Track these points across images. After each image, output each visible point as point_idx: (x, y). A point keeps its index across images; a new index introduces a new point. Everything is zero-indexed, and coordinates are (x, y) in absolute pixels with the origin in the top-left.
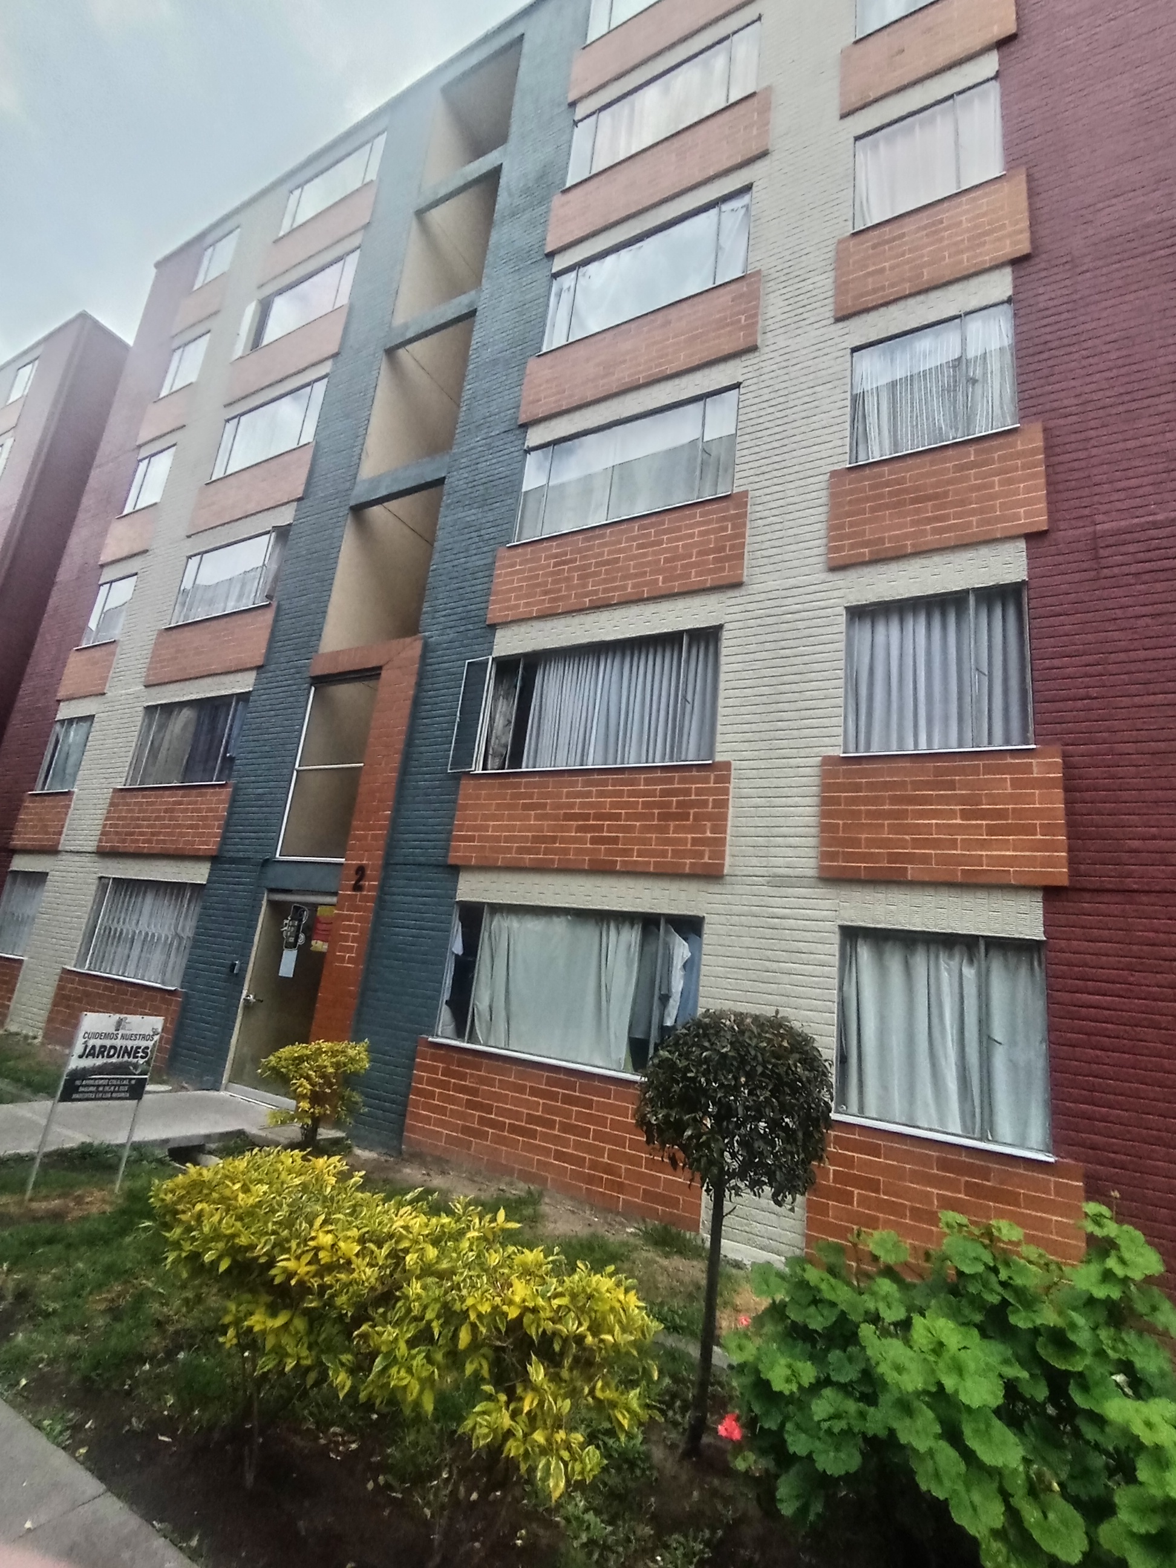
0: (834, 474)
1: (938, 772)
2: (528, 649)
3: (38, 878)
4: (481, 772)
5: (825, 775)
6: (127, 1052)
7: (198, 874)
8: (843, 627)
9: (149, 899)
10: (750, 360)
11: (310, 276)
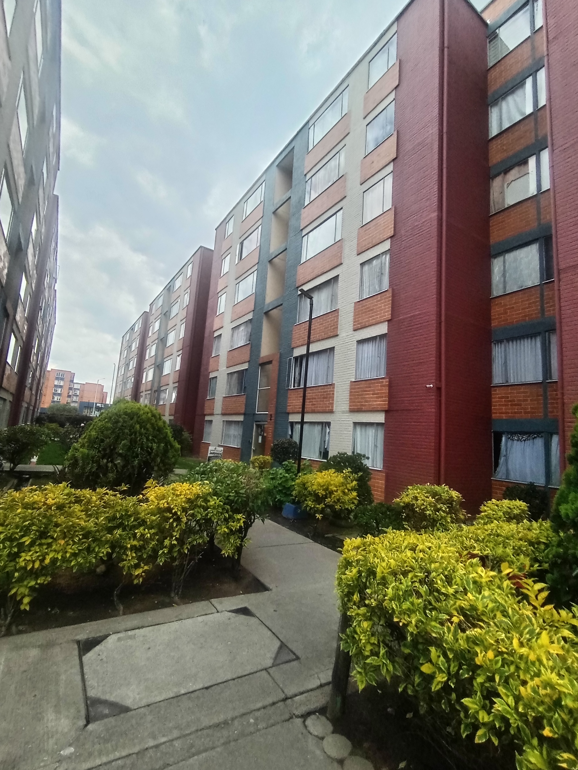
0: (355, 303)
1: (370, 384)
2: (300, 354)
3: (211, 422)
4: (292, 388)
5: (351, 385)
6: (217, 454)
7: (241, 418)
8: (355, 347)
9: (233, 425)
10: (341, 267)
11: (251, 234)
